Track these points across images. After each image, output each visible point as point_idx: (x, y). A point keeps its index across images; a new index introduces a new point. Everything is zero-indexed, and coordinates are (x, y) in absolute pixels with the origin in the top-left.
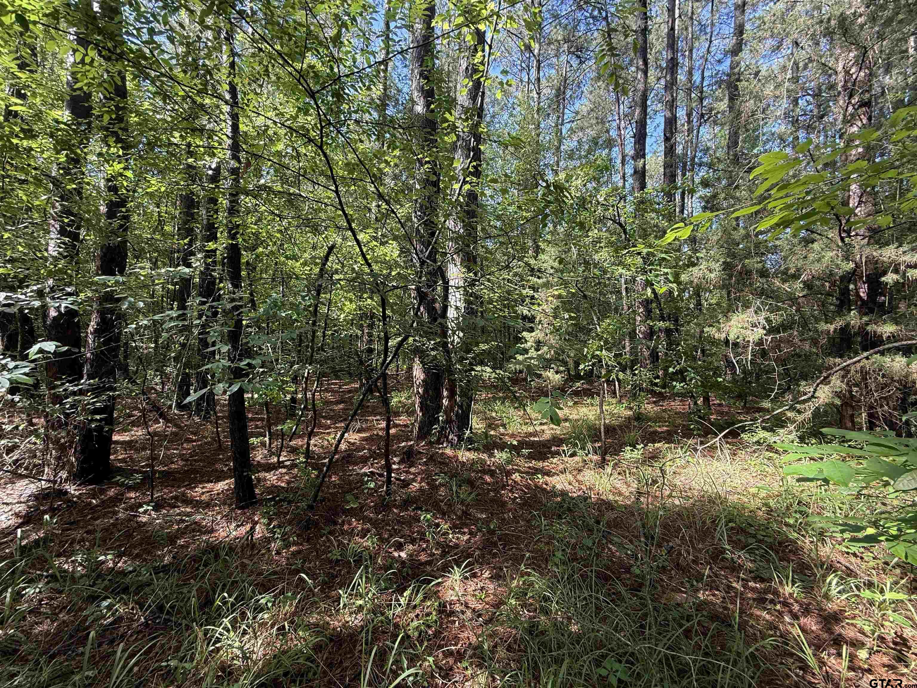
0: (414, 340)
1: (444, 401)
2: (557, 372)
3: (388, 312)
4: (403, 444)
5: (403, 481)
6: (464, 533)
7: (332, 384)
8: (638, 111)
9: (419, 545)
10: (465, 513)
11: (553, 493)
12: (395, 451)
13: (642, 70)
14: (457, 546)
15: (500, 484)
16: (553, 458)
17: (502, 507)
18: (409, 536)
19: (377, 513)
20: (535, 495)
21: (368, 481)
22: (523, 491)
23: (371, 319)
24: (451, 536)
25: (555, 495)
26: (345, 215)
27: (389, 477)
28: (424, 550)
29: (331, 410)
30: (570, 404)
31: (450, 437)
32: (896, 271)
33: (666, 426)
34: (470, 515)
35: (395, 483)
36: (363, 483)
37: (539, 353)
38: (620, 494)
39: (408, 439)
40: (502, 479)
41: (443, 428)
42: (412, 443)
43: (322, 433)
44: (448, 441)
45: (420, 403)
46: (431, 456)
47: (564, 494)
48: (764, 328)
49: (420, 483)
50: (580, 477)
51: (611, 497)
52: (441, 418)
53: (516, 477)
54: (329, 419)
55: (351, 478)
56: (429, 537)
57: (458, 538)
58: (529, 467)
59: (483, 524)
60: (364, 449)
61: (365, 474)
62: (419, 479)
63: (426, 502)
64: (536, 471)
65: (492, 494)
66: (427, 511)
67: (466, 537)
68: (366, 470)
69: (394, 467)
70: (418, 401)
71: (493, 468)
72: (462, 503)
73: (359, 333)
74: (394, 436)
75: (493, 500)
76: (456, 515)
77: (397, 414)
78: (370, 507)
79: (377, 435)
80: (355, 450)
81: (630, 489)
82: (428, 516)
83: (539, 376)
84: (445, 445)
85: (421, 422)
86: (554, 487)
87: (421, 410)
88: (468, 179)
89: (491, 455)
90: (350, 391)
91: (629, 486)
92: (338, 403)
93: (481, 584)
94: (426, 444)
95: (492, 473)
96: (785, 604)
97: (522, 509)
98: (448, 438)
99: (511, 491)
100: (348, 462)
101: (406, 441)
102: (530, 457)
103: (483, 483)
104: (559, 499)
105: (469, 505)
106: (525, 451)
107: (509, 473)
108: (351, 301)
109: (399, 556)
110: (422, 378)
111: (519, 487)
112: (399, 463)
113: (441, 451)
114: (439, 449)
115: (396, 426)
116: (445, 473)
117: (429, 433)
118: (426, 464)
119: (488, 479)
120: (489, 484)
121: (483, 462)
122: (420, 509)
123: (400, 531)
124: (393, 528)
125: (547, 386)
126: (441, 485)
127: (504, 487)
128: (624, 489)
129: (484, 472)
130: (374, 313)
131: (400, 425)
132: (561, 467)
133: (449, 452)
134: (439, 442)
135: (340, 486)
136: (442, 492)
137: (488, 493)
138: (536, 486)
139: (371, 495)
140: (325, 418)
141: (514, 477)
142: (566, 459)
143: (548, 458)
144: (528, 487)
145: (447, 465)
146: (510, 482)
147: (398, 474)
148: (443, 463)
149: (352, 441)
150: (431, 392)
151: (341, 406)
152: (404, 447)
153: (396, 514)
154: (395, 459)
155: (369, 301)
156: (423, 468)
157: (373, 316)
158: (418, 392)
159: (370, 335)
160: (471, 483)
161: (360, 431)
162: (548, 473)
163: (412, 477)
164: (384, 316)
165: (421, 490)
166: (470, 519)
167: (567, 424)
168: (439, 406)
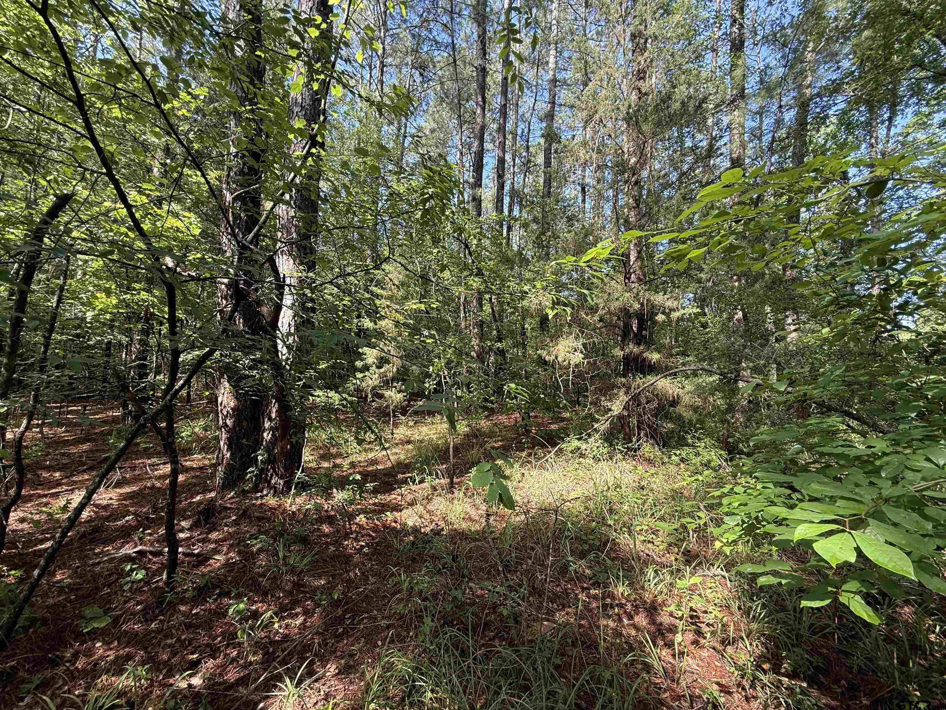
0: (221, 355)
1: (265, 435)
2: (399, 392)
3: (180, 314)
4: (198, 498)
5: (198, 555)
6: (297, 615)
7: (69, 412)
8: (476, 144)
9: (226, 655)
10: (298, 585)
11: (404, 531)
12: (185, 510)
13: (481, 106)
14: (286, 638)
15: (342, 533)
16: (400, 488)
17: (346, 563)
18: (208, 645)
19: (148, 621)
20: (385, 539)
21: (132, 570)
22: (370, 535)
23: (147, 320)
24: (276, 626)
25: (407, 534)
26: (100, 151)
27: (173, 552)
28: (234, 660)
29: (63, 454)
30: (411, 423)
31: (273, 482)
32: (663, 313)
33: (501, 441)
34: (304, 586)
35: (183, 562)
36: (123, 574)
37: (382, 370)
38: (471, 519)
39: (206, 490)
40: (344, 526)
41: (262, 471)
42: (213, 494)
43: (40, 496)
44: (270, 487)
45: (228, 439)
46: (245, 512)
47: (416, 530)
48: (582, 352)
49: (226, 554)
50: (429, 507)
51: (464, 525)
52: (260, 458)
53: (361, 519)
54: (59, 470)
55: (97, 569)
56: (242, 638)
57: (287, 626)
58: (374, 504)
59: (322, 593)
60: (128, 513)
61: (128, 559)
62: (225, 549)
63: (236, 583)
64: (384, 508)
65: (332, 548)
66: (239, 597)
67: (299, 621)
68: (129, 550)
69: (182, 535)
70: (224, 436)
71: (332, 513)
72: (293, 571)
73: (124, 340)
74: (183, 485)
75: (334, 557)
76: (284, 591)
77: (188, 452)
78: (134, 614)
79: (153, 487)
80: (107, 519)
81: (479, 512)
82: (242, 606)
83: (381, 396)
84: (265, 492)
85: (228, 464)
86: (405, 524)
87: (230, 448)
88: (314, 150)
89: (329, 496)
90: (105, 422)
91: (478, 509)
92: (77, 442)
93: (324, 689)
94: (237, 495)
95: (330, 520)
96: (621, 606)
97: (370, 560)
98: (269, 482)
99: (356, 539)
100: (92, 541)
101: (203, 492)
102: (376, 491)
103: (320, 537)
104: (411, 538)
105: (302, 572)
106: (370, 486)
107: (351, 517)
108: (108, 292)
109: (190, 686)
110: (232, 404)
111: (364, 532)
112: (190, 529)
113: (259, 502)
114: (257, 499)
115: (187, 470)
116: (266, 533)
117: (241, 478)
118: (236, 523)
119: (326, 528)
120: (327, 536)
121: (318, 508)
122: (227, 594)
123: (190, 641)
124: (179, 640)
125: (388, 407)
126: (260, 551)
127: (346, 536)
128: (473, 513)
129: (321, 520)
130: (153, 314)
131: (192, 469)
132: (409, 498)
133: (272, 501)
134: (256, 489)
135: (72, 588)
136: (263, 561)
137: (327, 548)
138: (384, 526)
139: (139, 591)
140: (49, 469)
141: (358, 519)
142: (413, 487)
143: (395, 489)
144: (375, 529)
145: (268, 520)
146: (354, 527)
147: (188, 547)
148: (263, 518)
149: (105, 502)
150: (245, 424)
151: (85, 447)
152: (200, 503)
153: (184, 614)
154: (183, 524)
155: (144, 295)
156: (231, 530)
157: (149, 317)
158: (225, 425)
159: (144, 343)
160: (304, 540)
161: (119, 484)
162: (397, 508)
163: (212, 546)
164: (173, 320)
165: (227, 565)
166: (303, 592)
167: (410, 447)
168: (258, 443)
